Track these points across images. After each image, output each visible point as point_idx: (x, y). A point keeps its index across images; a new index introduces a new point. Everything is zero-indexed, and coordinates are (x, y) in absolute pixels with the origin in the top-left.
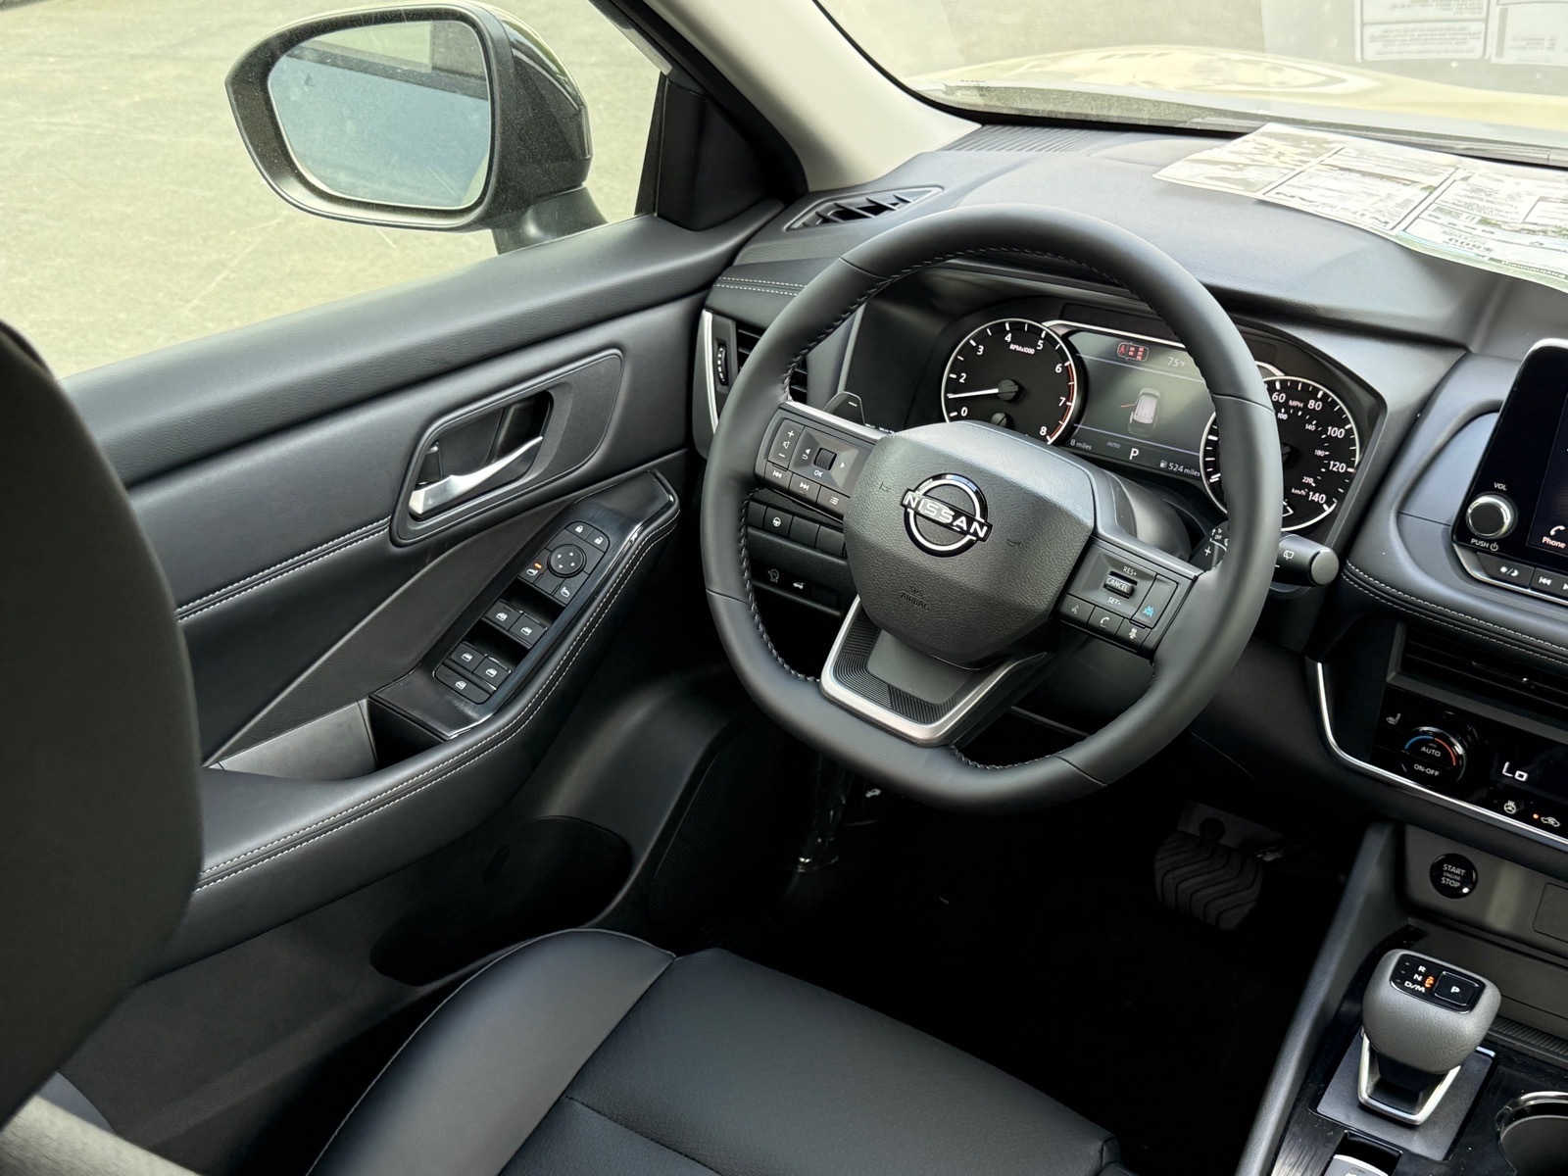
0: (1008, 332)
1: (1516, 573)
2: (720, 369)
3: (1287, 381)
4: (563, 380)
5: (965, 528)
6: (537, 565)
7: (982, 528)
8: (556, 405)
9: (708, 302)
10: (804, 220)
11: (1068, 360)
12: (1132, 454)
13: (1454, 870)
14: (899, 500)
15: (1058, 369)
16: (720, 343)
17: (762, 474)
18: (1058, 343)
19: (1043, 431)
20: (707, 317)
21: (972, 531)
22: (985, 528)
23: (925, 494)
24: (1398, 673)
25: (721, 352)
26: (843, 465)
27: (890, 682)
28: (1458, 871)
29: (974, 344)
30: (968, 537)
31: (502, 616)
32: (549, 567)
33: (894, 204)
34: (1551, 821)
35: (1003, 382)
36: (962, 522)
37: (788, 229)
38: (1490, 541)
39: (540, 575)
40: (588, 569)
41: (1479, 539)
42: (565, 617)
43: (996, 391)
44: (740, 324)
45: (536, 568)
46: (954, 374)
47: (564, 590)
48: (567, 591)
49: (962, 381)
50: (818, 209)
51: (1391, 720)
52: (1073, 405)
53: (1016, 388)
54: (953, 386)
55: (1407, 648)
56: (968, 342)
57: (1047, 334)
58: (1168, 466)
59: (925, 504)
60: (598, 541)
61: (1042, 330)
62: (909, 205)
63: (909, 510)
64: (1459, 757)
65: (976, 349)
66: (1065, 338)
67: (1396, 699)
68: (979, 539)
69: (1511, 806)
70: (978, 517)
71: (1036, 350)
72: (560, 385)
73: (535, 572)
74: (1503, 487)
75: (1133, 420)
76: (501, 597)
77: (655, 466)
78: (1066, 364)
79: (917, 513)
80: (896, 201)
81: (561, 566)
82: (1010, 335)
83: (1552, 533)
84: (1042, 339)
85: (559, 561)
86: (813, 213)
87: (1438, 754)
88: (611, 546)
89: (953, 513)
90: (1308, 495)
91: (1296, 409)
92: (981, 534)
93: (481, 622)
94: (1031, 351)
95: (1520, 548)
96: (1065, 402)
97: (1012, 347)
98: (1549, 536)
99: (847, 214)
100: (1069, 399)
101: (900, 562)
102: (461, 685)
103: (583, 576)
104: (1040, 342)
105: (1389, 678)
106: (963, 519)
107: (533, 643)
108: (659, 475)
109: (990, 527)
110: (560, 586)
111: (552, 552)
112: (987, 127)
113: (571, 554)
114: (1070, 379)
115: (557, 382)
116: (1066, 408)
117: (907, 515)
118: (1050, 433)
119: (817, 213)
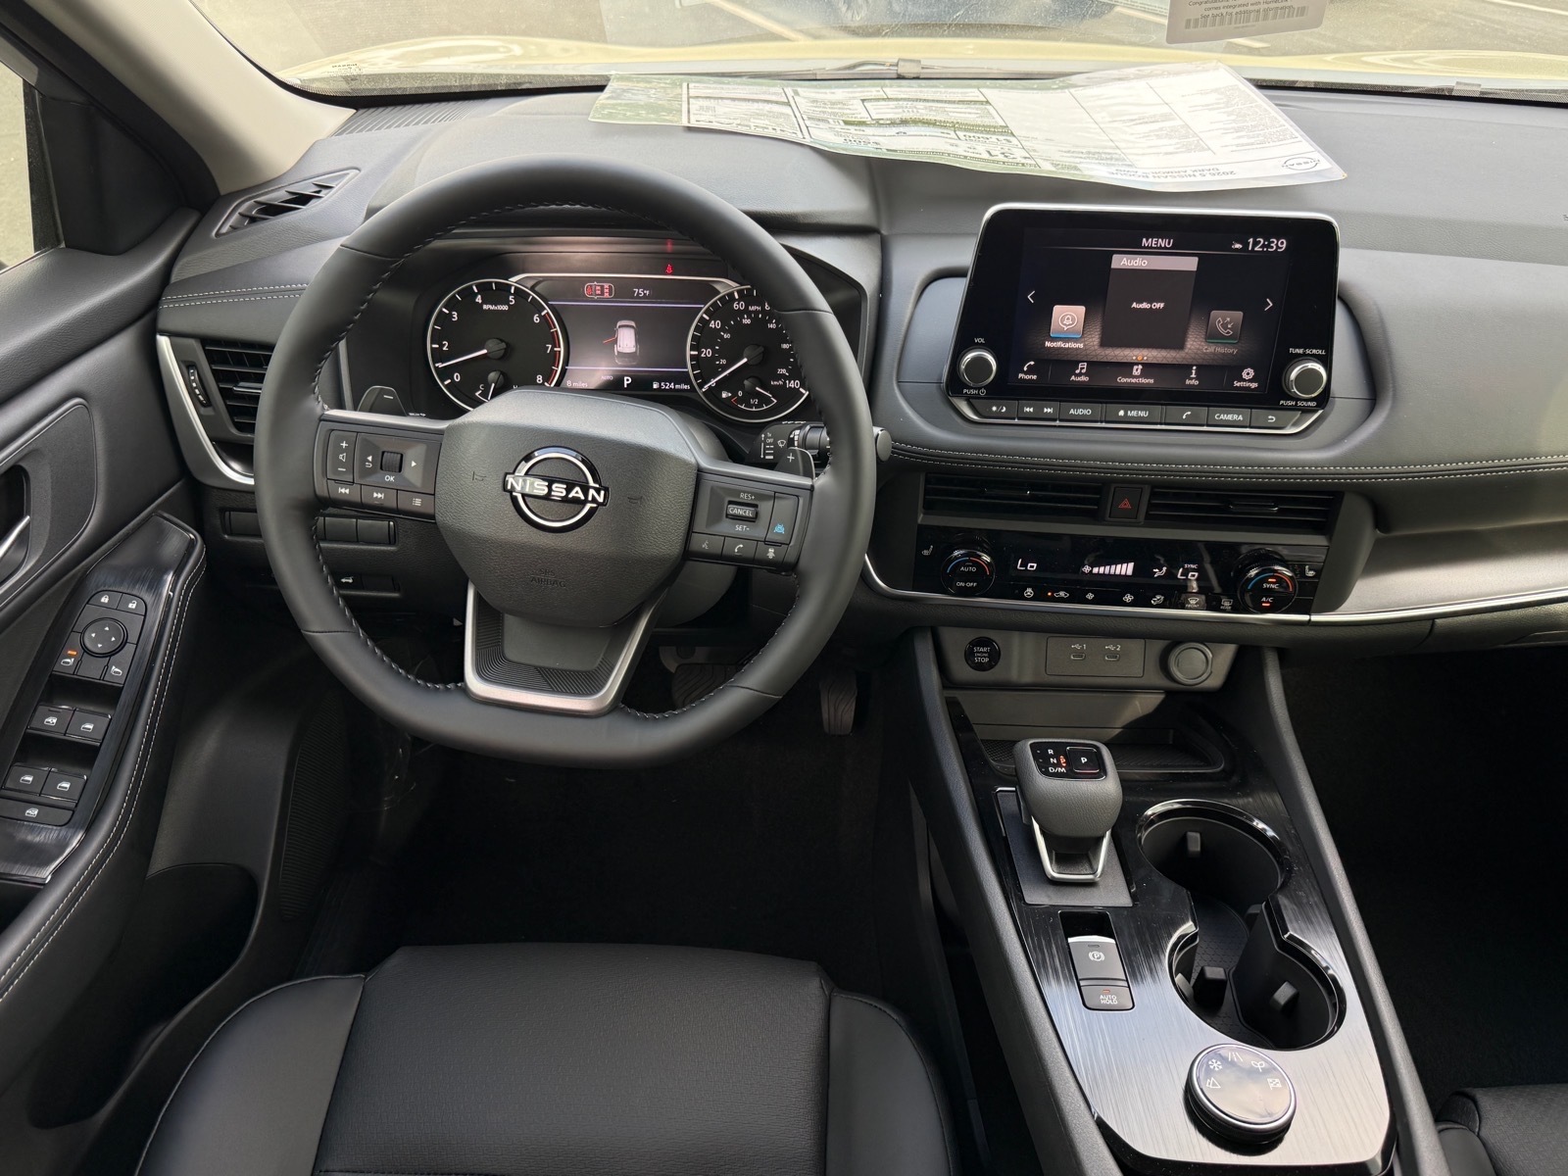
0: (476, 295)
1: (1004, 409)
2: (197, 391)
3: (743, 290)
4: (31, 447)
5: (583, 498)
6: (69, 652)
7: (599, 494)
8: (32, 476)
9: (162, 323)
10: (231, 222)
11: (545, 309)
12: (626, 383)
13: (981, 650)
14: (501, 485)
15: (536, 319)
16: (187, 365)
17: (326, 494)
18: (530, 295)
19: (539, 379)
20: (164, 342)
21: (590, 498)
22: (602, 493)
23: (527, 474)
24: (924, 514)
25: (193, 374)
26: (413, 464)
27: (537, 664)
28: (985, 649)
29: (447, 312)
30: (588, 506)
31: (52, 721)
32: (86, 650)
33: (318, 192)
34: (1062, 594)
35: (490, 341)
36: (577, 492)
37: (217, 234)
38: (979, 389)
39: (78, 663)
40: (133, 638)
41: (969, 388)
42: (124, 697)
43: (485, 351)
44: (205, 341)
45: (70, 657)
46: (435, 344)
47: (114, 669)
48: (117, 670)
49: (445, 349)
50: (242, 209)
51: (926, 552)
52: (562, 349)
53: (503, 345)
54: (439, 356)
55: (927, 492)
56: (441, 311)
57: (516, 288)
58: (660, 386)
59: (532, 484)
60: (132, 606)
61: (510, 286)
62: (334, 190)
63: (514, 494)
64: (988, 564)
65: (450, 315)
66: (532, 289)
67: (925, 534)
68: (599, 504)
69: (1029, 592)
70: (591, 483)
71: (509, 306)
72: (31, 453)
73: (71, 661)
74: (982, 341)
75: (618, 352)
76: (40, 701)
77: (158, 506)
78: (543, 314)
79: (524, 496)
80: (317, 189)
81: (100, 646)
82: (479, 296)
83: (1025, 369)
84: (512, 294)
85: (95, 641)
86: (236, 216)
87: (974, 569)
88: (149, 607)
89: (565, 486)
90: (785, 383)
91: (756, 312)
92: (601, 499)
93: (27, 736)
94: (506, 308)
95: (1005, 388)
96: (552, 349)
97: (485, 307)
98: (1023, 372)
99: (273, 210)
100: (556, 344)
101: (522, 548)
102: (33, 812)
103: (130, 648)
104: (511, 298)
105: (919, 521)
106: (577, 489)
107: (101, 738)
108: (166, 515)
109: (606, 490)
110: (107, 667)
111: (83, 633)
112: (361, 111)
113: (107, 629)
114: (550, 325)
115: (25, 452)
116: (555, 355)
117: (514, 500)
118: (548, 378)
119: (240, 214)
